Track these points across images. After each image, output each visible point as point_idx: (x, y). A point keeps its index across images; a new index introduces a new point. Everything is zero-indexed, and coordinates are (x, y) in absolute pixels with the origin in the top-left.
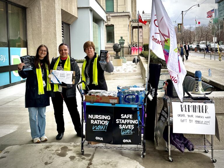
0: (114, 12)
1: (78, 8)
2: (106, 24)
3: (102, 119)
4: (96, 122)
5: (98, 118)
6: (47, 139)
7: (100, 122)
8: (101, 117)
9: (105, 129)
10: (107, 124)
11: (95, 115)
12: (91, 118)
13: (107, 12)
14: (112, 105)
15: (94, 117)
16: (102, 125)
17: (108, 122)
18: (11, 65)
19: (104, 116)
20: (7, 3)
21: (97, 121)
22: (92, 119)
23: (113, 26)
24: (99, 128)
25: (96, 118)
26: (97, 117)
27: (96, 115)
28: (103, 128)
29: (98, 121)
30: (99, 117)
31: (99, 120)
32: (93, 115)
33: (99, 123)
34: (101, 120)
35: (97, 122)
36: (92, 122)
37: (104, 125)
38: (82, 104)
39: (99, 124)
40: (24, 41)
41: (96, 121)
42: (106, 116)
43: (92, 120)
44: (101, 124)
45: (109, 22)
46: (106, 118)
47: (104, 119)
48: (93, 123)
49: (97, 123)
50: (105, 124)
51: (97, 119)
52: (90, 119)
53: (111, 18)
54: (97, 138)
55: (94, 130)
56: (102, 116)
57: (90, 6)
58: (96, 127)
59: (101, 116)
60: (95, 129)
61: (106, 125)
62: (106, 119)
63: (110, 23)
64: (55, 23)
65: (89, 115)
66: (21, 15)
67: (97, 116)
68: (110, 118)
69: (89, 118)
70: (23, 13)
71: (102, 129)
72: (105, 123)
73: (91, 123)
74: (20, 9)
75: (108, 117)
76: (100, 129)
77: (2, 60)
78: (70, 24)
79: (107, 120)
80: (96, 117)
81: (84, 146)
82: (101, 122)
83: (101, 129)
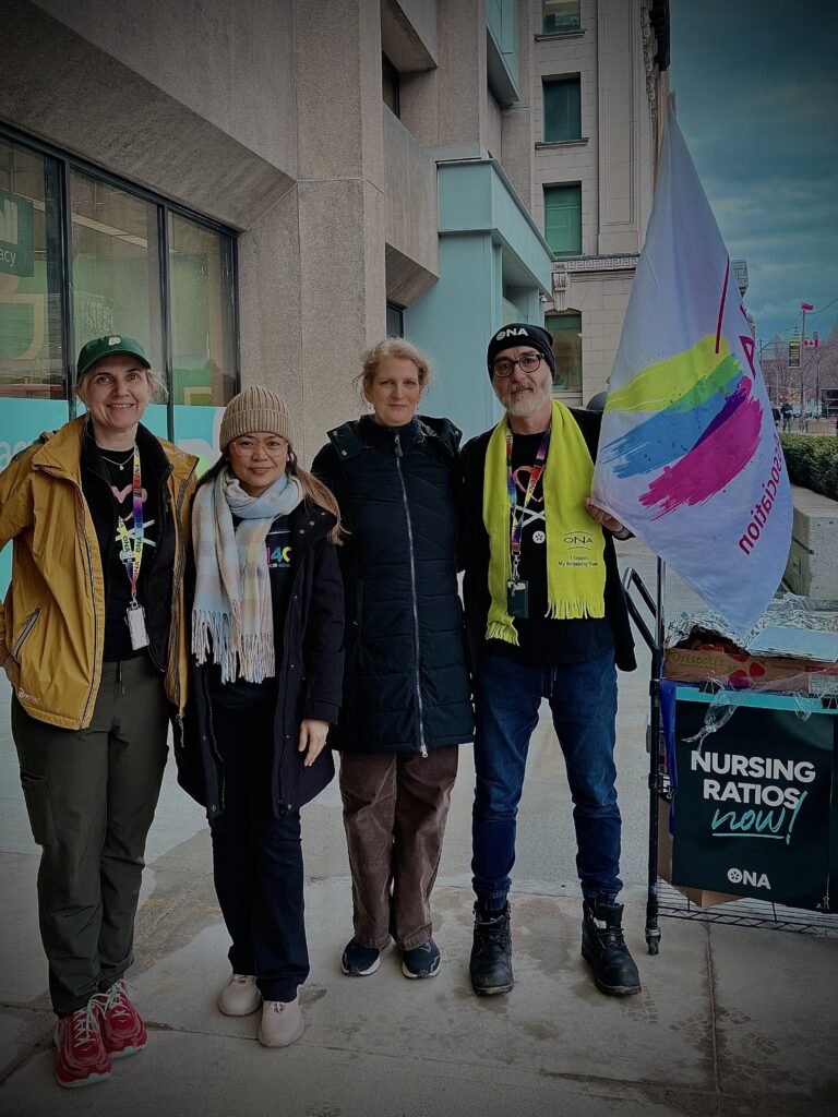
3: (769, 776)
4: (731, 792)
5: (745, 774)
7: (752, 792)
8: (764, 766)
9: (783, 831)
10: (796, 805)
11: (727, 757)
12: (707, 769)
14: (825, 706)
15: (721, 765)
16: (764, 808)
19: (778, 762)
24: (746, 822)
26: (736, 763)
28: (774, 824)
29: (747, 787)
31: (750, 780)
32: (715, 755)
35: (741, 791)
36: (710, 789)
37: (778, 810)
38: (652, 692)
39: (752, 805)
41: (731, 785)
42: (790, 763)
44: (758, 802)
46: (791, 771)
48: (716, 797)
49: (738, 800)
51: (739, 778)
52: (701, 774)
54: (735, 875)
55: (718, 830)
56: (769, 761)
58: (731, 817)
59: (761, 761)
60: (725, 827)
61: (790, 812)
62: (790, 778)
65: (695, 755)
67: (740, 762)
68: (811, 776)
69: (694, 768)
71: (767, 830)
72: (786, 800)
73: (706, 796)
75: (803, 771)
79: (795, 783)
80: (736, 767)
81: (660, 911)
82: (762, 795)
83: (758, 829)
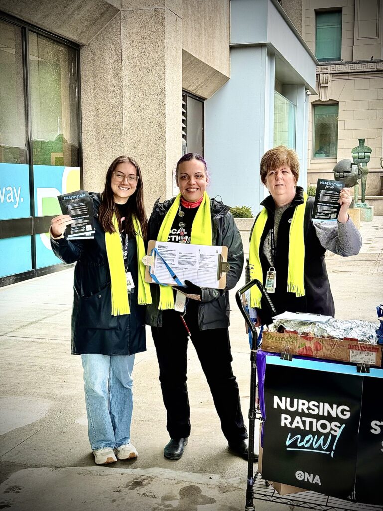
0: (339, 59)
1: (232, 48)
2: (314, 98)
3: (321, 413)
4: (298, 422)
5: (306, 411)
6: (137, 454)
7: (311, 423)
8: (318, 407)
9: (330, 449)
10: (338, 433)
11: (296, 400)
12: (283, 407)
13: (320, 60)
14: (358, 371)
15: (292, 405)
17: (339, 427)
18: (36, 215)
19: (327, 405)
20: (25, 29)
21: (304, 418)
22: (286, 411)
23: (335, 104)
24: (307, 442)
25: (300, 410)
26: (301, 405)
27: (301, 401)
28: (324, 444)
29: (308, 420)
30: (309, 408)
31: (309, 415)
32: (288, 399)
33: (307, 428)
34: (318, 417)
35: (304, 422)
36: (285, 420)
37: (326, 436)
38: (252, 359)
39: (310, 431)
40: (72, 146)
41: (298, 418)
42: (335, 406)
43: (283, 416)
44: (314, 429)
45: (322, 91)
46: (335, 411)
47: (326, 414)
48: (289, 425)
49: (302, 428)
50: (329, 433)
51: (302, 414)
52: (280, 411)
53: (330, 78)
54: (300, 475)
55: (290, 446)
56: (321, 404)
57: (268, 41)
58: (298, 438)
59: (316, 404)
60: (294, 444)
61: (334, 437)
62: (334, 415)
63: (325, 97)
64: (163, 93)
65: (276, 399)
66: (64, 68)
67: (303, 404)
68: (348, 415)
69: (275, 406)
70: (70, 64)
71: (319, 448)
72: (331, 429)
73: (283, 424)
74: (62, 49)
75: (342, 411)
76: (311, 447)
77: (12, 199)
78: (204, 99)
79: (337, 419)
80: (301, 407)
81: (255, 495)
82: (317, 425)
83: (315, 447)
